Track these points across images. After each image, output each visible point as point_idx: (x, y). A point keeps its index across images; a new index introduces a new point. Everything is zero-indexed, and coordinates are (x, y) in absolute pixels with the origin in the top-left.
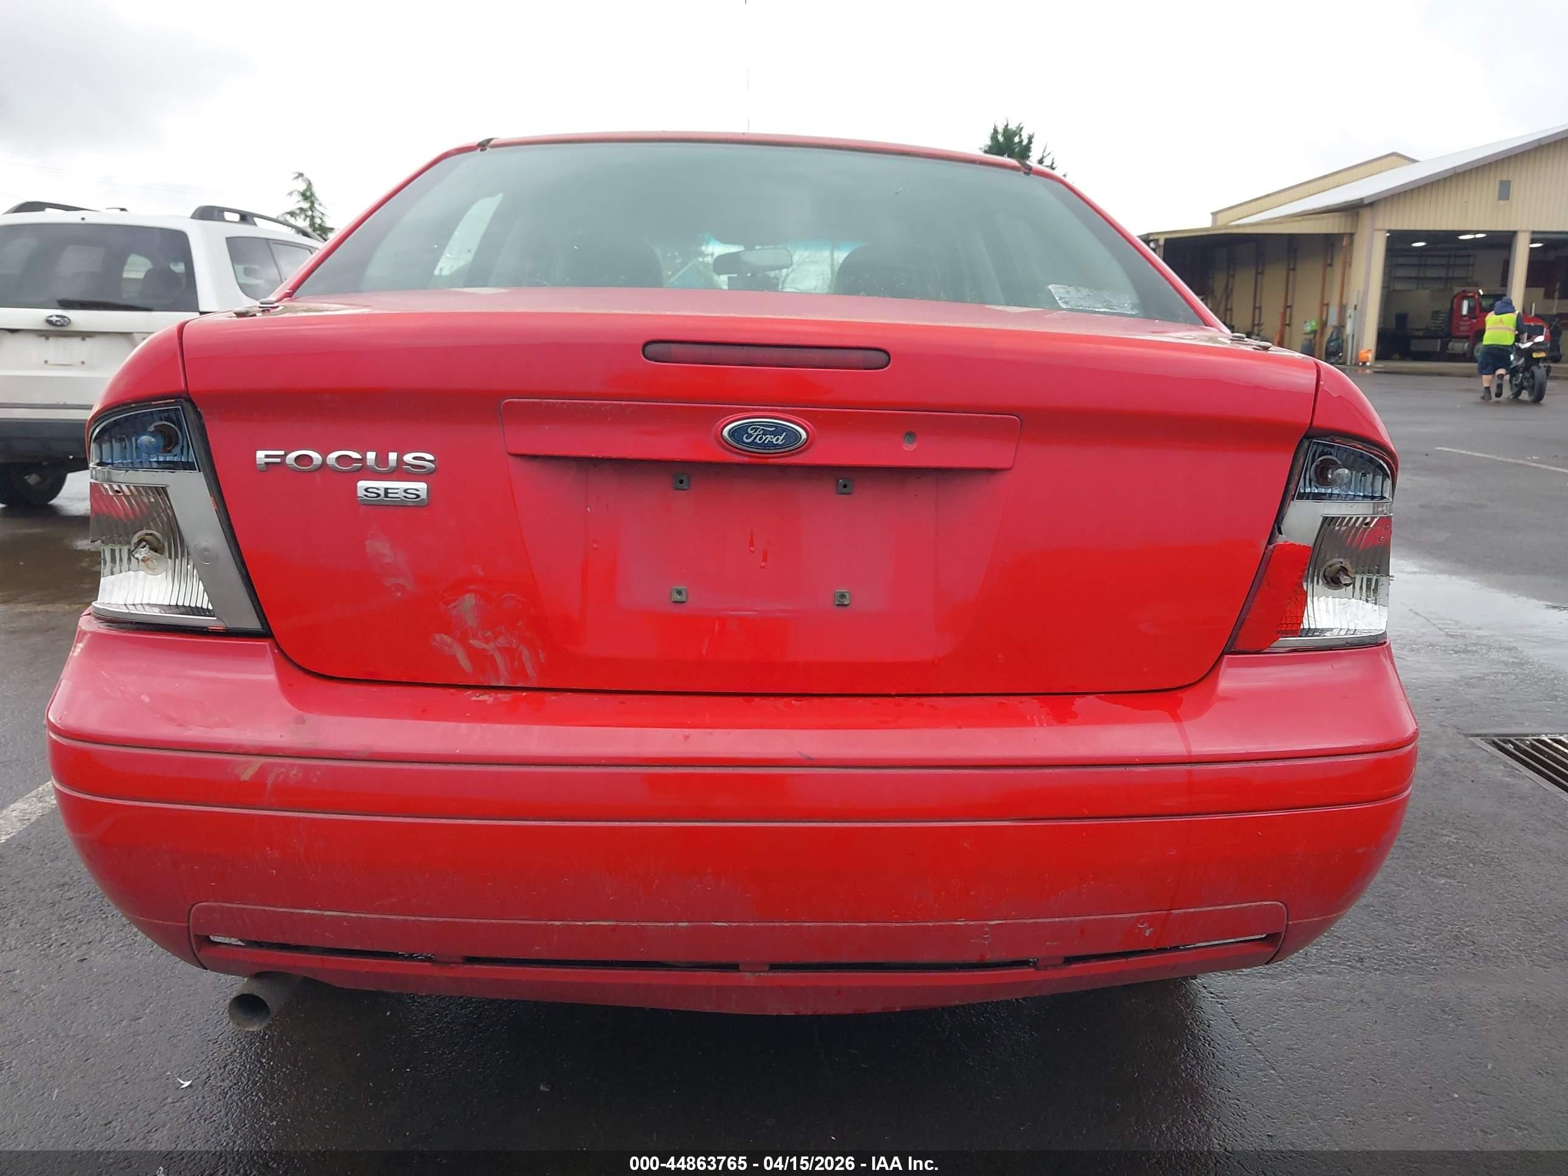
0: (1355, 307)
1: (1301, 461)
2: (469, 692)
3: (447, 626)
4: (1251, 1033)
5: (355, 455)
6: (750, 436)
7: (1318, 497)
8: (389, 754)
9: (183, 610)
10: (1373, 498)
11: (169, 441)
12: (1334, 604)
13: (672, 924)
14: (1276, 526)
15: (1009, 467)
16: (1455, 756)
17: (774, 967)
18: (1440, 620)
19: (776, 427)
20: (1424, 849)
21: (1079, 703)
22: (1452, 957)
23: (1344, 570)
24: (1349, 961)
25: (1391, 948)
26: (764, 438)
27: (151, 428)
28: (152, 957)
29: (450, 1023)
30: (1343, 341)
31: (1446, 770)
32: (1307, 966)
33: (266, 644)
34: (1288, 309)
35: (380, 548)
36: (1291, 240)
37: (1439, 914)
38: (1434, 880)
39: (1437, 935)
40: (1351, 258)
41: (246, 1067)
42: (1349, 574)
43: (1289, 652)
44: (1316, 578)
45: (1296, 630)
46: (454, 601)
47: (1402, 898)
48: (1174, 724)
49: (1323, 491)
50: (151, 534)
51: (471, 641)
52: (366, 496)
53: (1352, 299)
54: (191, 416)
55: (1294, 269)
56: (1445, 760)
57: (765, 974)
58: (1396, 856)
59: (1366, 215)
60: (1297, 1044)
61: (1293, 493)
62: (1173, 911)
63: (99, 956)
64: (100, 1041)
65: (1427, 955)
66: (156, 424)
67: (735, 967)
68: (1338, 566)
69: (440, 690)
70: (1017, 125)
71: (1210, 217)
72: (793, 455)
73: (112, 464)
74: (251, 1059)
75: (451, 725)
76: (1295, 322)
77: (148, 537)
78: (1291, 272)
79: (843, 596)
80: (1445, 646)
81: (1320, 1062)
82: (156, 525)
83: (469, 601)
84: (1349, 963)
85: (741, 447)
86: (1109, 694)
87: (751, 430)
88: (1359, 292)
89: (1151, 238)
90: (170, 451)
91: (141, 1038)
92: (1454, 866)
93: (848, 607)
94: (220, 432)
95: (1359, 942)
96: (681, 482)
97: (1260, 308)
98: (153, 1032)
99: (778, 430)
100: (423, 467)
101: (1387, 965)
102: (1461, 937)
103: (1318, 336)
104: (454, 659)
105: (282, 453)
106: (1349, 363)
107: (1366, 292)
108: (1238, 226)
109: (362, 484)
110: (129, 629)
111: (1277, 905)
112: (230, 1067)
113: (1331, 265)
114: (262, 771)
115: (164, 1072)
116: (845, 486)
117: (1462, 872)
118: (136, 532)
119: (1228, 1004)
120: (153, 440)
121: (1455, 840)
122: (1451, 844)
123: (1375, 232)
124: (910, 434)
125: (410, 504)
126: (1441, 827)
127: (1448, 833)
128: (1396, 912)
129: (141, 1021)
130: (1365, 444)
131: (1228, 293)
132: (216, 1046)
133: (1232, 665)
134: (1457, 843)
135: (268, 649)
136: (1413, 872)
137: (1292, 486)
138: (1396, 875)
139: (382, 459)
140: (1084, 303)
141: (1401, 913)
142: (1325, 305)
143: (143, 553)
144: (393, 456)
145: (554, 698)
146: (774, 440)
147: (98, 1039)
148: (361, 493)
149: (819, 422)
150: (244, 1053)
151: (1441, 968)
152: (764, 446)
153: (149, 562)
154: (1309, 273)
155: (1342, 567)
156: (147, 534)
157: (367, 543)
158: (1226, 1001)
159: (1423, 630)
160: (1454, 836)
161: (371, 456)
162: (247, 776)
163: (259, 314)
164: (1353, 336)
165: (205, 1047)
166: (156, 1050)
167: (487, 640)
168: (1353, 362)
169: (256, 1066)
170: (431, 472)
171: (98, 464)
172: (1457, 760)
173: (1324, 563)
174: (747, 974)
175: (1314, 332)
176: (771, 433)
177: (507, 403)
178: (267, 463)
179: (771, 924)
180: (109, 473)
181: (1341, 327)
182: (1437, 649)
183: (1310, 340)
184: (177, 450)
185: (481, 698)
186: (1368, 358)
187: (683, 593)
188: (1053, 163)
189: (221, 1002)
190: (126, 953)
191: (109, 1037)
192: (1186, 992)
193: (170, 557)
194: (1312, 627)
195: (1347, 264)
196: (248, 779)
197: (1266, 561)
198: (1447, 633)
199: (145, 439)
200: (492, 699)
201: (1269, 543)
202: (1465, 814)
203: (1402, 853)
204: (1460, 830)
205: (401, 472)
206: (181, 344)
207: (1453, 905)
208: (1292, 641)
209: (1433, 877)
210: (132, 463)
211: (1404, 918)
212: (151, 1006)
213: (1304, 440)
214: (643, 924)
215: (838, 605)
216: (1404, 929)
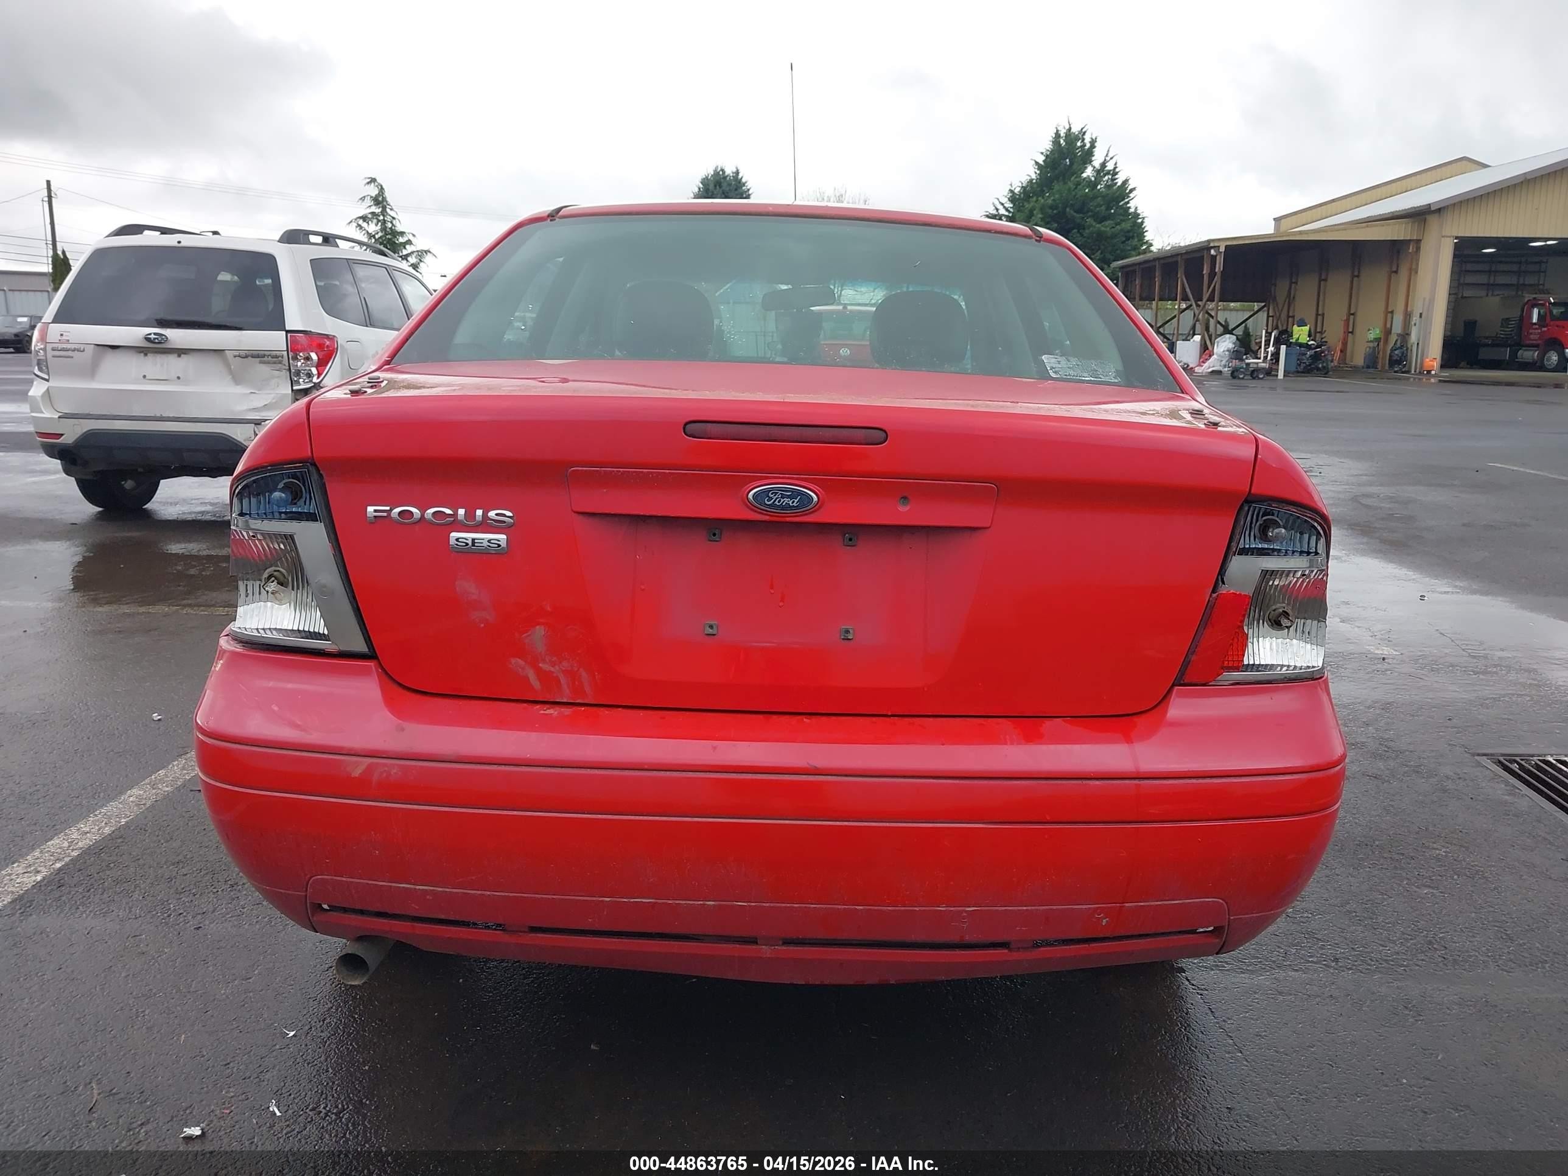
0: (1421, 315)
1: (1242, 523)
2: (538, 707)
3: (521, 652)
4: (1224, 1021)
5: (448, 511)
6: (770, 499)
7: (1262, 552)
8: (475, 757)
9: (303, 635)
10: (1308, 553)
11: (296, 496)
12: (1277, 644)
13: (702, 902)
14: (1220, 577)
15: (988, 526)
16: (1459, 775)
17: (786, 942)
18: (1464, 640)
19: (792, 492)
20: (1412, 861)
21: (1048, 724)
22: (1423, 960)
23: (1286, 614)
24: (1324, 961)
25: (1366, 950)
26: (782, 500)
27: (281, 485)
28: (258, 926)
29: (514, 991)
30: (1407, 349)
31: (1448, 787)
32: (1285, 964)
33: (371, 664)
34: (1352, 317)
35: (468, 588)
36: (1356, 247)
37: (1416, 921)
38: (1417, 890)
39: (1411, 939)
40: (1417, 264)
41: (341, 1021)
42: (1290, 618)
43: (1232, 685)
44: (1261, 621)
45: (1239, 666)
46: (527, 631)
47: (1384, 906)
48: (1126, 745)
49: (1266, 546)
50: (278, 571)
51: (540, 665)
52: (457, 545)
53: (1417, 308)
54: (315, 476)
55: (1358, 276)
56: (1448, 778)
57: (779, 948)
58: (1385, 866)
59: (1433, 221)
60: (1265, 1031)
61: (1234, 549)
62: (1127, 905)
63: (212, 926)
64: (217, 997)
65: (1399, 957)
66: (284, 481)
67: (754, 941)
68: (1281, 610)
69: (513, 704)
70: (1080, 129)
71: (1273, 222)
72: (806, 514)
73: (250, 514)
74: (345, 1014)
75: (523, 734)
76: (1358, 331)
77: (275, 573)
78: (1355, 279)
79: (847, 632)
80: (1465, 667)
81: (1283, 1048)
82: (282, 563)
83: (539, 632)
84: (1324, 963)
85: (762, 507)
86: (1075, 718)
87: (772, 494)
88: (1424, 299)
89: (1212, 245)
90: (295, 504)
91: (251, 994)
92: (1439, 878)
93: (852, 642)
94: (337, 491)
95: (1337, 944)
96: (714, 535)
97: (1323, 315)
98: (262, 990)
99: (794, 494)
100: (505, 522)
101: (1360, 965)
102: (1434, 942)
103: (1382, 343)
104: (526, 679)
105: (388, 508)
106: (1413, 372)
107: (1432, 300)
108: (1300, 232)
109: (454, 535)
110: (261, 650)
111: (1218, 902)
112: (328, 1020)
113: (1396, 272)
114: (370, 768)
115: (272, 1024)
116: (850, 540)
117: (1446, 883)
118: (266, 569)
119: (1207, 995)
120: (283, 495)
121: (1444, 854)
122: (1440, 857)
123: (1443, 239)
124: (905, 498)
125: (494, 552)
126: (1433, 840)
127: (1439, 847)
128: (1377, 918)
129: (250, 980)
130: (1299, 508)
131: (1290, 300)
132: (315, 1002)
133: (1182, 695)
134: (1446, 856)
135: (374, 668)
136: (1399, 882)
137: (1234, 544)
138: (1382, 884)
139: (470, 515)
140: (1072, 373)
141: (1381, 919)
142: (1389, 313)
143: (273, 586)
144: (479, 512)
145: (607, 712)
146: (790, 503)
147: (215, 995)
148: (452, 542)
149: (827, 487)
150: (340, 1009)
151: (1411, 970)
152: (782, 507)
153: (277, 595)
154: (1374, 279)
155: (1283, 611)
156: (275, 571)
157: (457, 583)
158: (1206, 992)
159: (1447, 651)
160: (1444, 850)
161: (461, 512)
162: (357, 773)
163: (369, 391)
164: (1418, 344)
165: (306, 1004)
166: (265, 1005)
167: (553, 664)
168: (1418, 371)
169: (350, 1020)
170: (510, 526)
171: (239, 515)
172: (1460, 778)
173: (1268, 606)
174: (763, 947)
175: (1378, 340)
176: (788, 497)
177: (573, 471)
178: (375, 517)
179: (784, 905)
180: (247, 521)
181: (1405, 336)
182: (1457, 670)
183: (1374, 348)
184: (302, 501)
185: (548, 712)
186: (1433, 366)
187: (714, 627)
188: (1115, 168)
189: (318, 966)
190: (236, 923)
191: (224, 993)
192: (1171, 983)
193: (293, 590)
194: (1257, 663)
195: (1413, 271)
196: (357, 776)
197: (1210, 608)
198: (1469, 654)
199: (277, 495)
200: (556, 713)
201: (1214, 591)
202: (1458, 829)
203: (1391, 864)
204: (1451, 844)
205: (485, 526)
206: (308, 419)
207: (1432, 913)
208: (1236, 675)
209: (1418, 887)
210: (265, 514)
211: (1383, 924)
212: (259, 968)
213: (1245, 505)
214: (677, 902)
215: (843, 639)
216: (1382, 934)
